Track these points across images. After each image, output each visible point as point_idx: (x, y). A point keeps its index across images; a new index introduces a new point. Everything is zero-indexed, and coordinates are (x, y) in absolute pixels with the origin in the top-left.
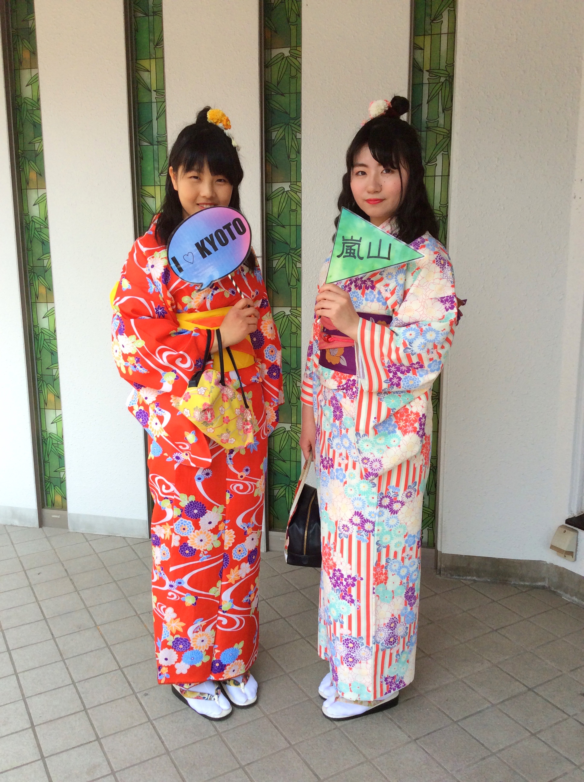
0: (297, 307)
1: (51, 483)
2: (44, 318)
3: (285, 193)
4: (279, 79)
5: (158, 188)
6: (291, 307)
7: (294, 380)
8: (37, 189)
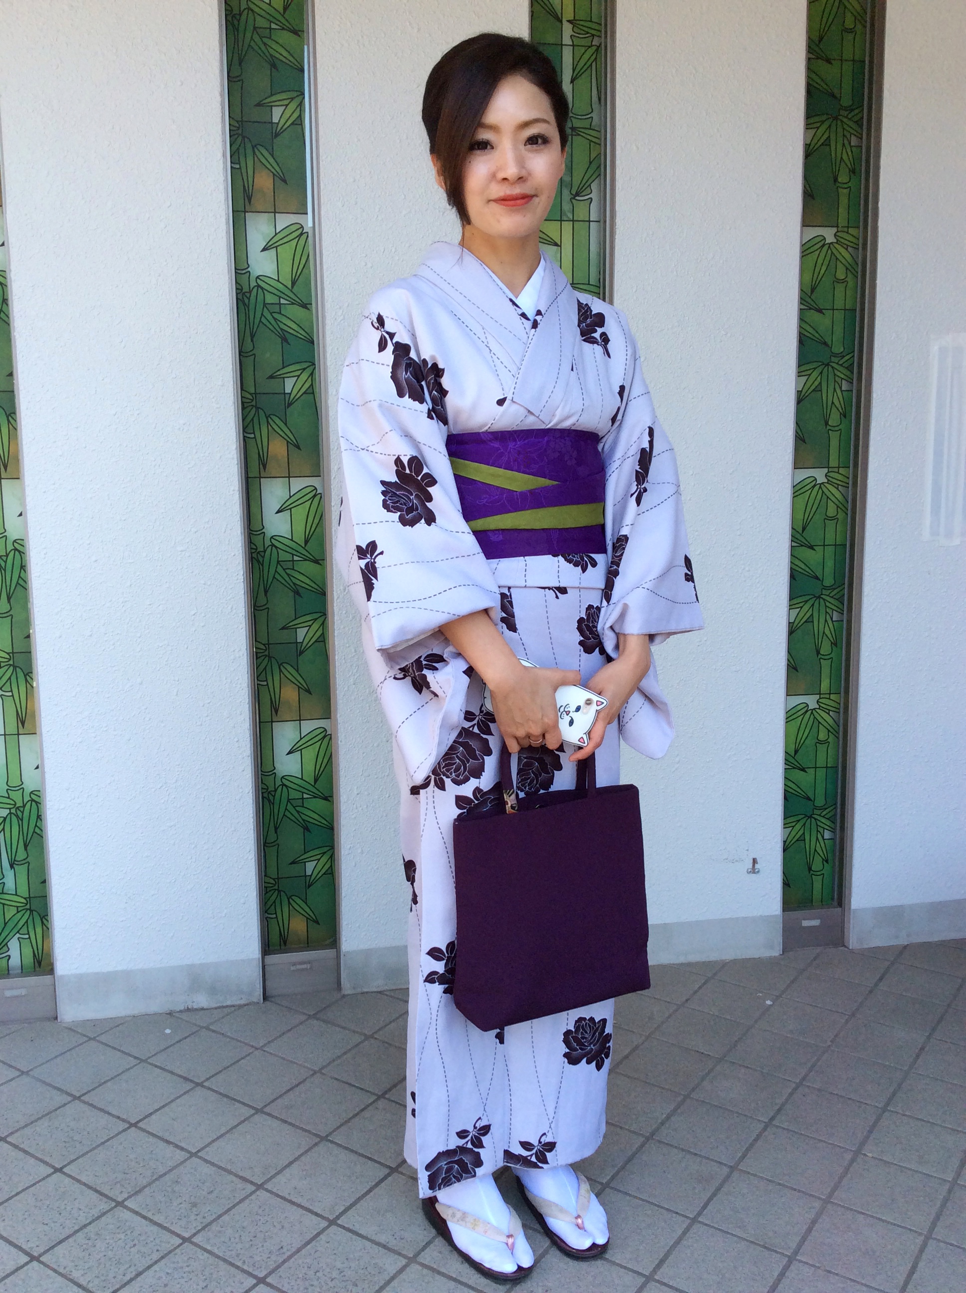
0: (839, 467)
1: (279, 891)
2: (278, 512)
3: (826, 247)
5: (567, 227)
6: (828, 468)
7: (828, 610)
8: (275, 212)
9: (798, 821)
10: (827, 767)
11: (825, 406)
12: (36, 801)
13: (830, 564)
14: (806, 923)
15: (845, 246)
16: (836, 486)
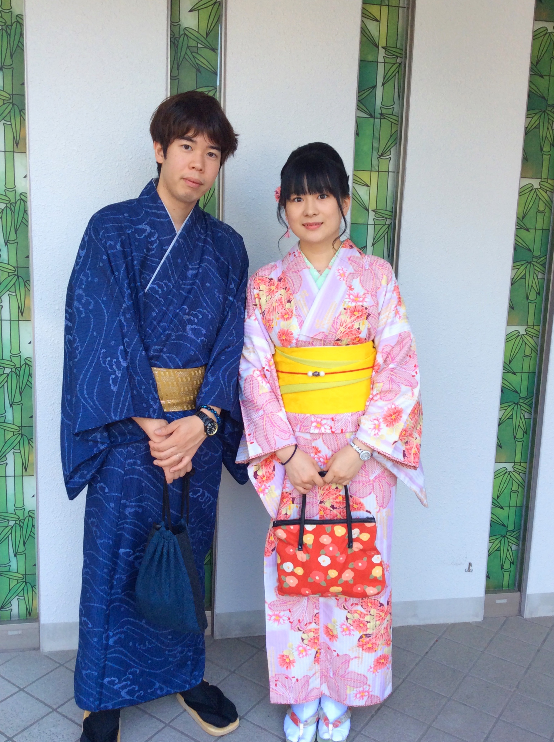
0: (533, 325)
3: (534, 190)
4: (539, 57)
5: (375, 175)
6: (527, 325)
7: (523, 412)
9: (497, 539)
10: (516, 507)
11: (527, 287)
12: (31, 516)
13: (525, 383)
14: (498, 601)
15: (545, 191)
16: (531, 336)
